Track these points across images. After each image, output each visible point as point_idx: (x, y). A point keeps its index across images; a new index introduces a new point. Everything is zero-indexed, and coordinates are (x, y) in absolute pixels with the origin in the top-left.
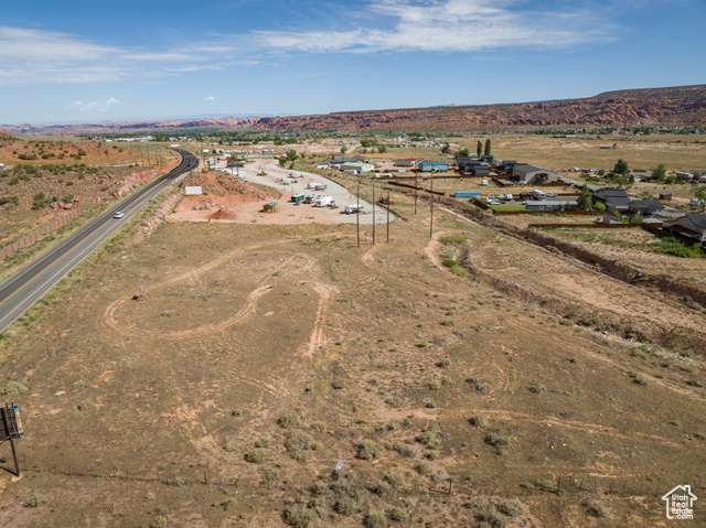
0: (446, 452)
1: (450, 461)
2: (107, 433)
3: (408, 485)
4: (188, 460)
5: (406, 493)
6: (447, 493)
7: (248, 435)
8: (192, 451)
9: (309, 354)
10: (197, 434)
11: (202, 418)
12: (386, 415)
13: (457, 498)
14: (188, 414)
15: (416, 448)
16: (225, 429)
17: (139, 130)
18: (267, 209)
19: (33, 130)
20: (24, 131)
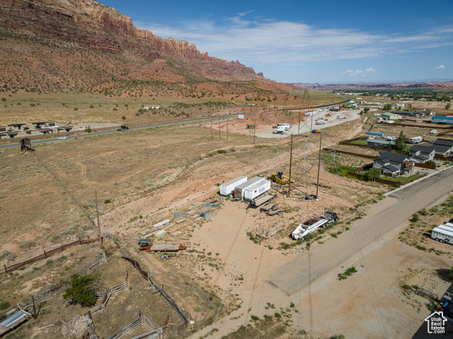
17: (378, 88)
18: (248, 127)
19: (319, 86)
20: (315, 87)
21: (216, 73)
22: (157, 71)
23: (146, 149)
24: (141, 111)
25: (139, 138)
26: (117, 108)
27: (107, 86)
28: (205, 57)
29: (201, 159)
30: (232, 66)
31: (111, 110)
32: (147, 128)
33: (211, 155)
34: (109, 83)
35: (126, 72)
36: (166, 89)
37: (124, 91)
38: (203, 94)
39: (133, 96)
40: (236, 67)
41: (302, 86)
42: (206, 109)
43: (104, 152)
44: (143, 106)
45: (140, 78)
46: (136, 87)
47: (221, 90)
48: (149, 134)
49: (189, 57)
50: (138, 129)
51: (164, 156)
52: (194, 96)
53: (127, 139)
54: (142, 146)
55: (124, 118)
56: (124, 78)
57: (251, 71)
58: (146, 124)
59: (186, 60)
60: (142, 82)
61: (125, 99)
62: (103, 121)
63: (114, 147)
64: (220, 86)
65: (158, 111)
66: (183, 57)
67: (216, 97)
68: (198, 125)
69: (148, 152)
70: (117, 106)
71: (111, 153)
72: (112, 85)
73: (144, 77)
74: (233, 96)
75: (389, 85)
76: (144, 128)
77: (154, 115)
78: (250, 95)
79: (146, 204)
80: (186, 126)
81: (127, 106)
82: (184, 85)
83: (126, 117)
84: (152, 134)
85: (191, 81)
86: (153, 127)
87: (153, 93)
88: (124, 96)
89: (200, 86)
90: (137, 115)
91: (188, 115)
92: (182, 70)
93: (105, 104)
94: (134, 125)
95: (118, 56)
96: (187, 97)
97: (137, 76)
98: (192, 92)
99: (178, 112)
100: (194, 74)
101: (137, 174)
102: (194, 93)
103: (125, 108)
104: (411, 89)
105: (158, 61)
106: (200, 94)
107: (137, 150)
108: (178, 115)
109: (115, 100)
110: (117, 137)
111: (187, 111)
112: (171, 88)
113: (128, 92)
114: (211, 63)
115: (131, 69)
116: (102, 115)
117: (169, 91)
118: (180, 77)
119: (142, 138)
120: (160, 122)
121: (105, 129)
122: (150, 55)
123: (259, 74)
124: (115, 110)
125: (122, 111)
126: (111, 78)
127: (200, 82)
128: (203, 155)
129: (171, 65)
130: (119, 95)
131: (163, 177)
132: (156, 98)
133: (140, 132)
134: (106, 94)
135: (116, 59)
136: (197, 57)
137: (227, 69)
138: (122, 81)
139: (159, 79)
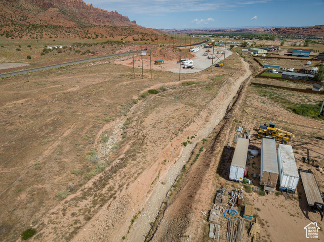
17: (217, 32)
18: (156, 63)
19: (176, 31)
20: (173, 32)
21: (100, 21)
22: (52, 18)
23: (64, 93)
24: (46, 51)
25: (51, 79)
26: (20, 49)
27: (8, 29)
28: (90, 7)
29: (136, 103)
30: (113, 15)
31: (14, 50)
32: (57, 67)
33: (143, 97)
34: (9, 26)
35: (25, 18)
36: (64, 32)
37: (25, 33)
38: (97, 36)
39: (34, 38)
40: (115, 16)
41: (164, 31)
42: (108, 47)
43: (10, 100)
44: (46, 46)
45: (38, 23)
46: (36, 30)
47: (109, 33)
48: (61, 74)
49: (77, 7)
50: (47, 69)
51: (91, 102)
52: (89, 38)
53: (37, 81)
54: (58, 89)
55: (29, 58)
56: (23, 23)
57: (127, 19)
58: (54, 63)
59: (74, 10)
60: (41, 26)
61: (27, 41)
62: (6, 61)
63: (22, 92)
64: (109, 30)
65: (63, 50)
66: (72, 7)
67: (108, 38)
68: (107, 62)
69: (68, 98)
70: (20, 46)
71: (20, 101)
72: (12, 28)
73: (41, 22)
74: (122, 37)
75: (223, 30)
76: (54, 67)
77: (60, 54)
78: (136, 36)
79: (110, 224)
80: (96, 63)
81: (29, 46)
82: (77, 29)
83: (32, 56)
84: (65, 73)
85: (83, 27)
86: (64, 66)
87: (52, 35)
88: (25, 38)
89: (91, 30)
90: (42, 54)
91: (93, 53)
92: (73, 17)
93: (8, 45)
94: (42, 65)
95: (15, 4)
96: (83, 38)
97: (35, 22)
98: (87, 34)
99: (83, 51)
100: (83, 21)
101: (66, 139)
102: (89, 35)
103: (29, 48)
104: (239, 32)
105: (51, 9)
106: (94, 36)
107: (53, 96)
108: (84, 54)
109: (17, 41)
110: (25, 79)
111: (91, 49)
112: (68, 31)
113: (29, 35)
114: (96, 13)
115: (29, 15)
116: (5, 56)
117: (67, 34)
118: (72, 24)
119: (55, 79)
120: (68, 60)
121: (9, 70)
122: (44, 4)
123: (133, 22)
124: (18, 50)
125: (25, 51)
126: (11, 23)
127: (91, 27)
128: (135, 97)
129: (63, 13)
130: (21, 38)
131: (104, 140)
132: (56, 39)
133: (50, 72)
134: (7, 36)
135: (13, 6)
136: (84, 8)
137: (109, 17)
138: (22, 25)
139: (54, 24)
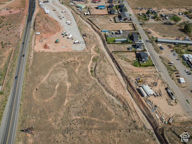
0: (80, 124)
1: (80, 125)
2: (42, 124)
3: (75, 129)
4: (52, 127)
5: (74, 130)
6: (78, 130)
7: (58, 122)
8: (52, 125)
9: (65, 105)
10: (52, 123)
11: (52, 120)
12: (74, 118)
13: (79, 131)
14: (50, 119)
15: (77, 123)
16: (55, 121)
